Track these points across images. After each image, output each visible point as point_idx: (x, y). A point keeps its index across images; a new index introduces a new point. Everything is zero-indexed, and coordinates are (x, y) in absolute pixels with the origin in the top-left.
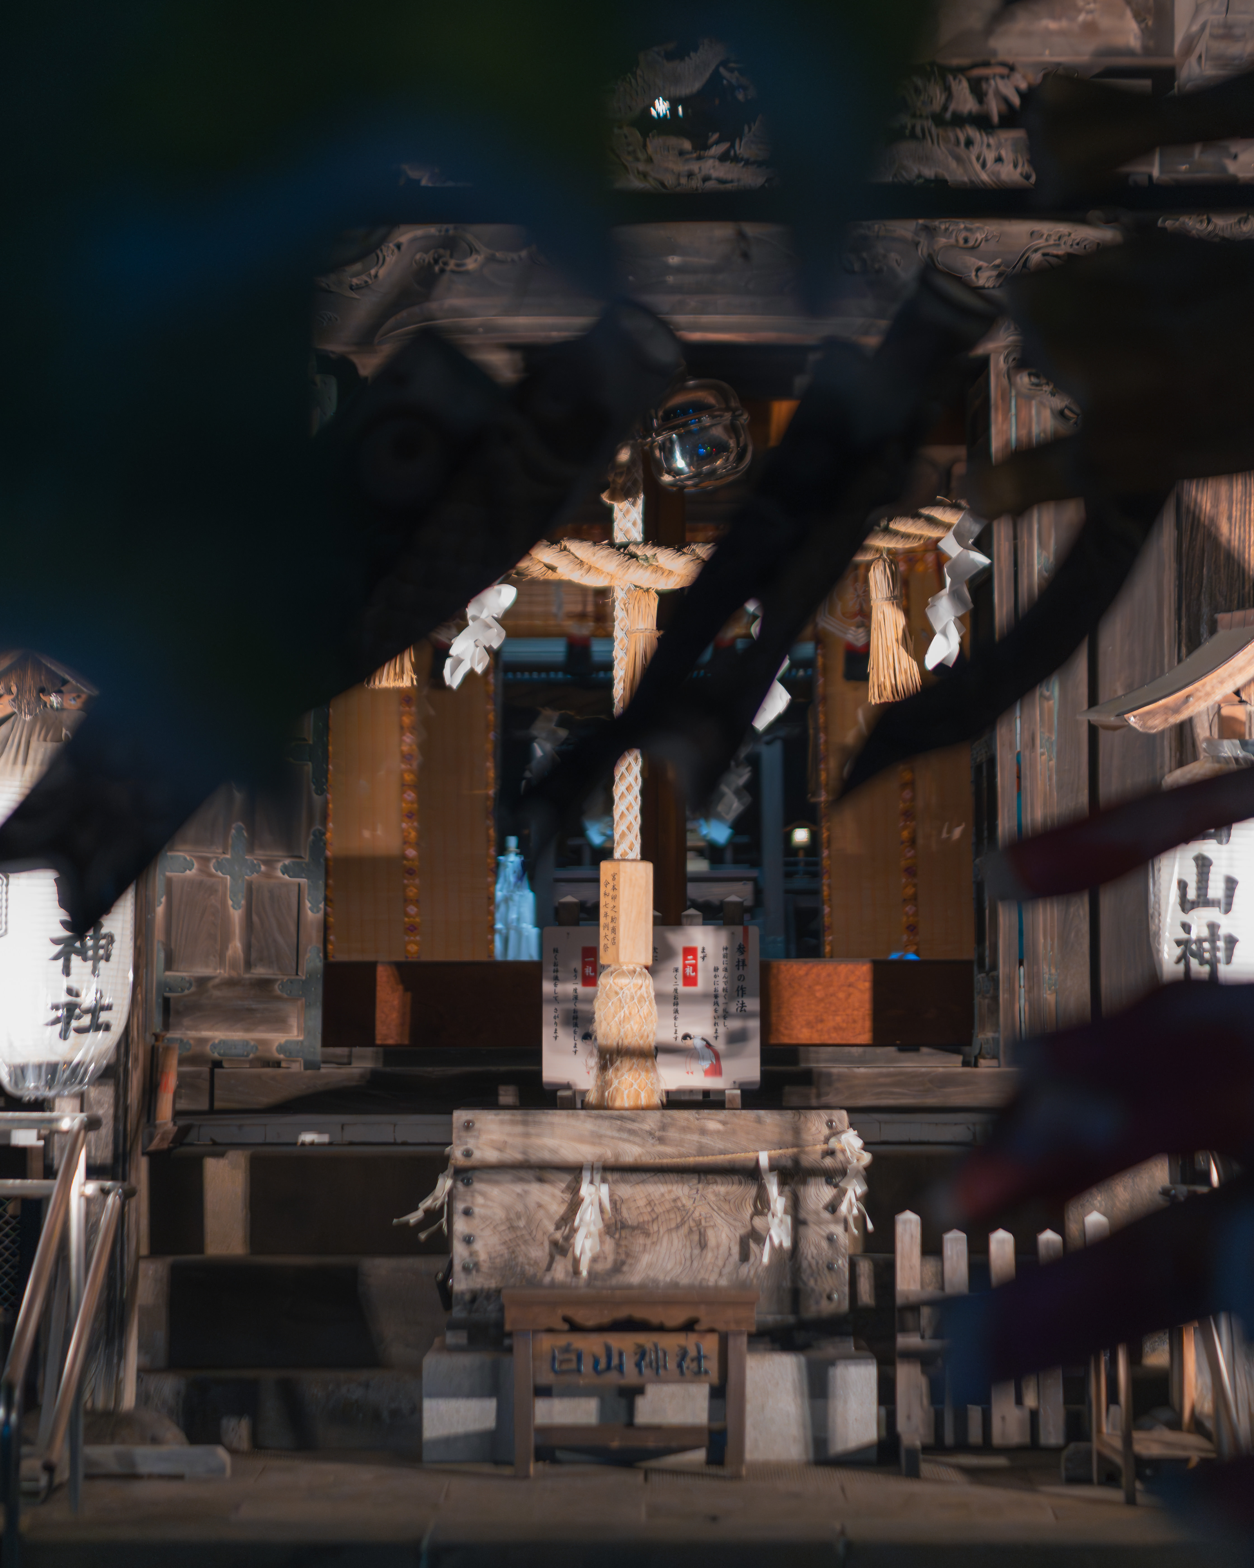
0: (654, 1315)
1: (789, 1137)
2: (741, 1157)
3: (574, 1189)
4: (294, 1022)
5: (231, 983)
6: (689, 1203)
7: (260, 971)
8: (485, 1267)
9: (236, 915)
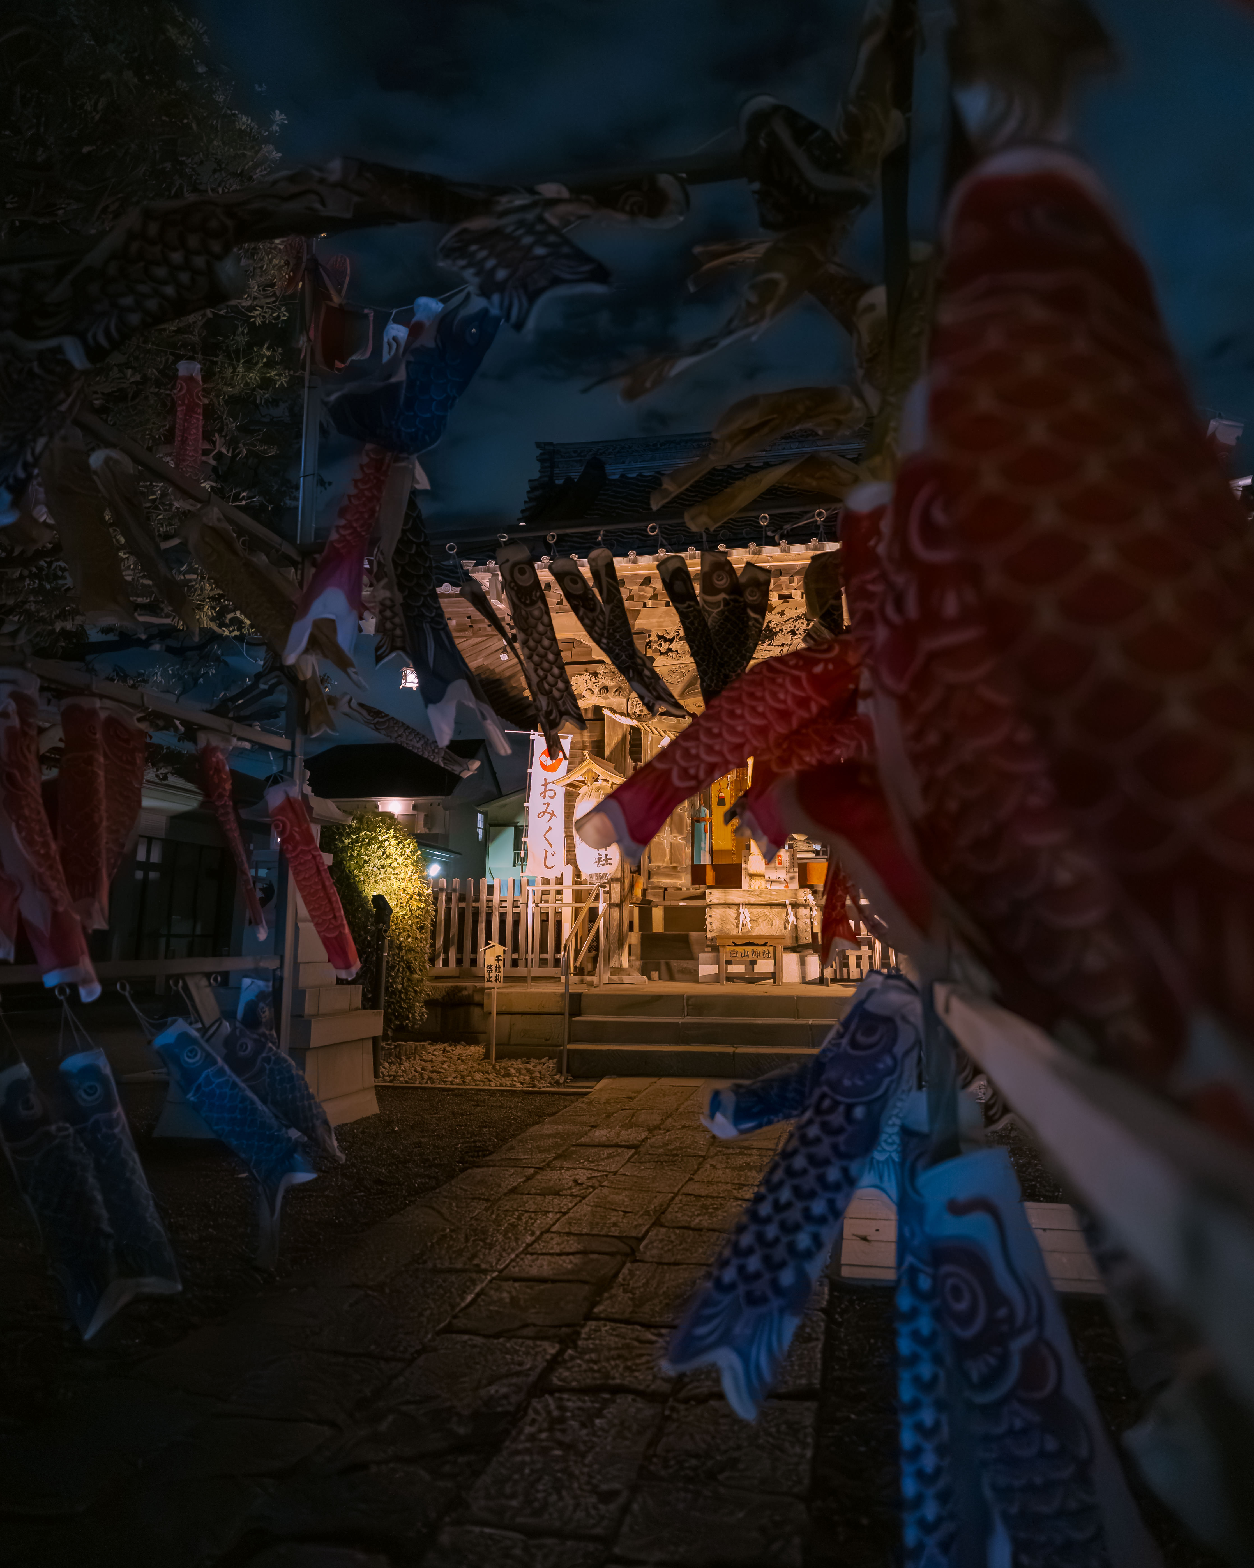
0: (756, 942)
1: (794, 896)
2: (781, 901)
3: (738, 910)
4: (683, 878)
5: (666, 867)
6: (768, 913)
7: (674, 865)
8: (715, 931)
9: (668, 850)
